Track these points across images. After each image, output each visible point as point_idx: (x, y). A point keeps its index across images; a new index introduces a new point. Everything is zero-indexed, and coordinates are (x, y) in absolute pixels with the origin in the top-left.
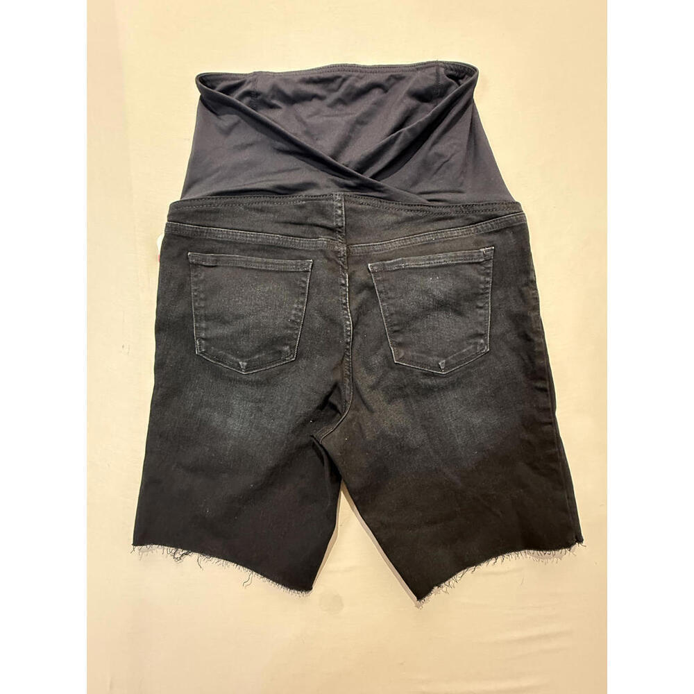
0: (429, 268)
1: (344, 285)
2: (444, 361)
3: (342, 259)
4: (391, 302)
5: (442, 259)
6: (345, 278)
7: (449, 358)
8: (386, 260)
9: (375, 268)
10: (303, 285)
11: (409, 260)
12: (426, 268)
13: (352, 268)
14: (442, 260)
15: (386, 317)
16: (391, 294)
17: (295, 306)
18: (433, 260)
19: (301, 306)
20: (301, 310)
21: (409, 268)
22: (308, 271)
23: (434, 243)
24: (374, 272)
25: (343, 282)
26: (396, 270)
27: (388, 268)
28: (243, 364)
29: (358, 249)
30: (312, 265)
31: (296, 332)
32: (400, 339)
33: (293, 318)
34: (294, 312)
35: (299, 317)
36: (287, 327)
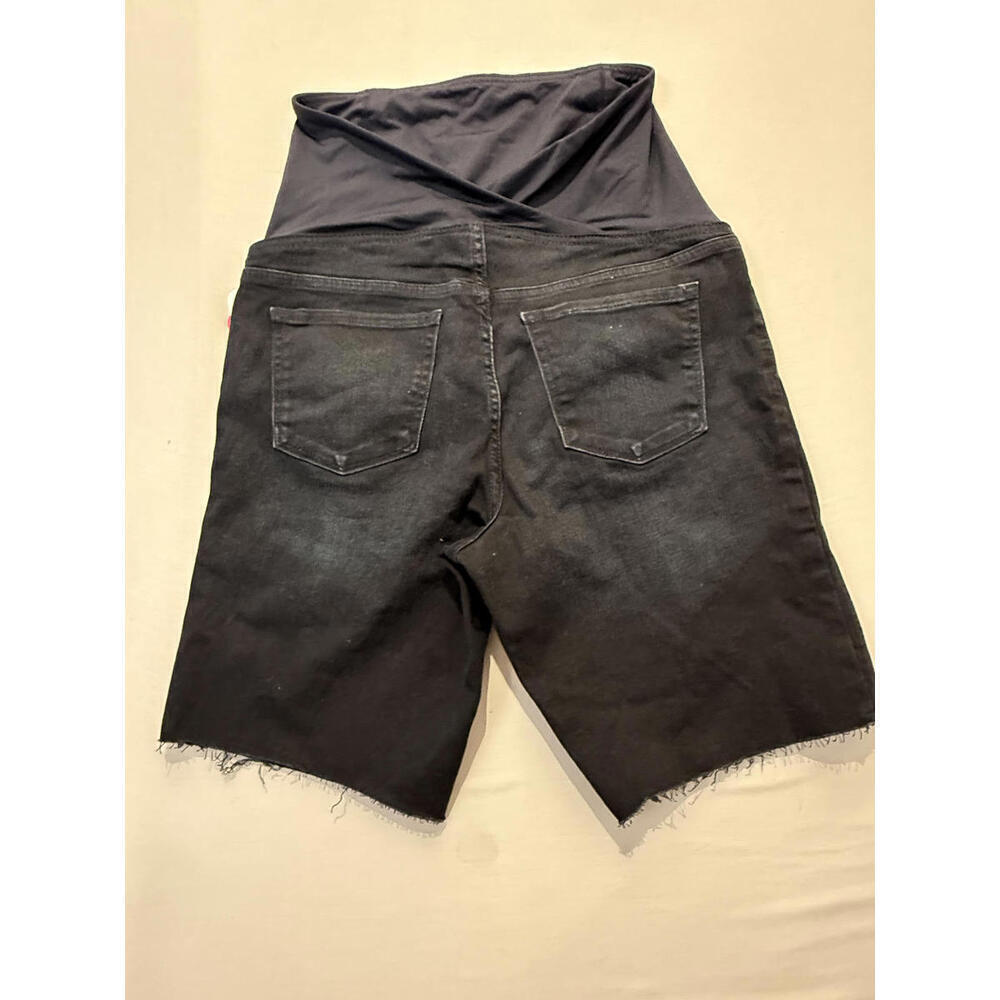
0: (607, 313)
1: (487, 340)
2: (639, 444)
3: (484, 307)
4: (555, 360)
5: (626, 300)
6: (488, 331)
7: (647, 440)
8: (545, 307)
9: (531, 317)
10: (429, 344)
11: (577, 305)
12: (602, 313)
13: (498, 320)
14: (625, 302)
15: (548, 382)
16: (554, 351)
17: (418, 373)
18: (613, 301)
19: (425, 373)
20: (426, 377)
21: (578, 314)
22: (435, 325)
23: (613, 283)
24: (530, 323)
25: (485, 336)
26: (559, 319)
27: (550, 317)
28: (341, 458)
29: (506, 293)
30: (442, 316)
31: (419, 409)
32: (571, 414)
33: (414, 388)
34: (416, 381)
35: (423, 387)
36: (406, 402)
